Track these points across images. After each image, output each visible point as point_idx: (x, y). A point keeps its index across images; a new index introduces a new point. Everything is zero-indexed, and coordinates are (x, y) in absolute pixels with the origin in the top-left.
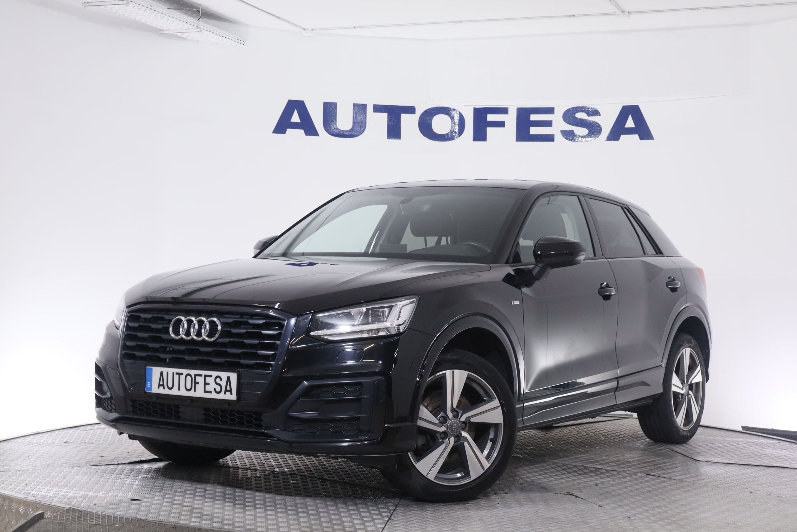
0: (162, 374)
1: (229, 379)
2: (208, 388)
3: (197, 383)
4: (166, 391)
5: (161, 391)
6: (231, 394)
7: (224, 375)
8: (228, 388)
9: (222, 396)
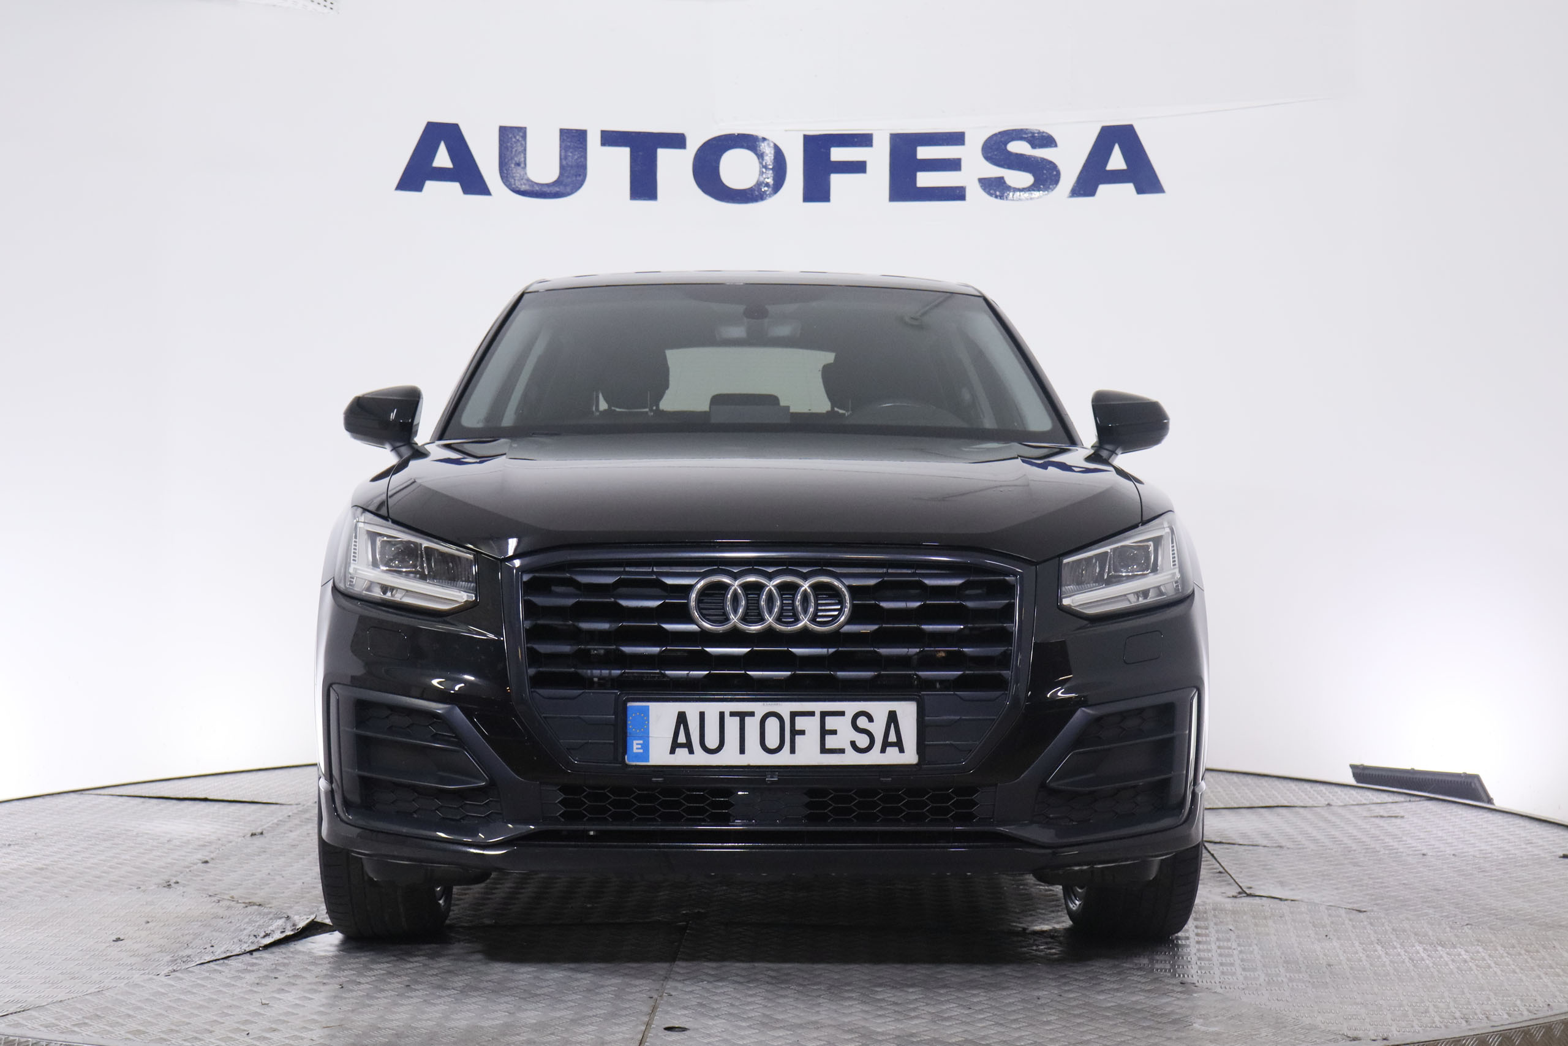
0: (682, 718)
1: (892, 717)
2: (831, 742)
3: (795, 733)
4: (700, 758)
5: (682, 758)
6: (902, 750)
7: (879, 709)
8: (892, 738)
9: (874, 758)
